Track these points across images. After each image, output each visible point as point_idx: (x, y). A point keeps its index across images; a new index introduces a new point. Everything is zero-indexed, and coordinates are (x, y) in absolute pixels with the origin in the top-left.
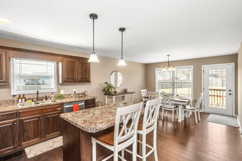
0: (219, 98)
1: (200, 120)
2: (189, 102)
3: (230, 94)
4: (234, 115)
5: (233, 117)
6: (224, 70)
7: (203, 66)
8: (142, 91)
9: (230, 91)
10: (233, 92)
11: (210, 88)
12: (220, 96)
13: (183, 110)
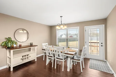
0: (92, 47)
1: (84, 67)
2: (76, 53)
3: (102, 46)
4: (104, 60)
5: (104, 61)
6: (98, 30)
7: (85, 27)
8: (43, 44)
9: (102, 43)
10: (104, 44)
11: (90, 41)
12: (93, 46)
13: (72, 60)
